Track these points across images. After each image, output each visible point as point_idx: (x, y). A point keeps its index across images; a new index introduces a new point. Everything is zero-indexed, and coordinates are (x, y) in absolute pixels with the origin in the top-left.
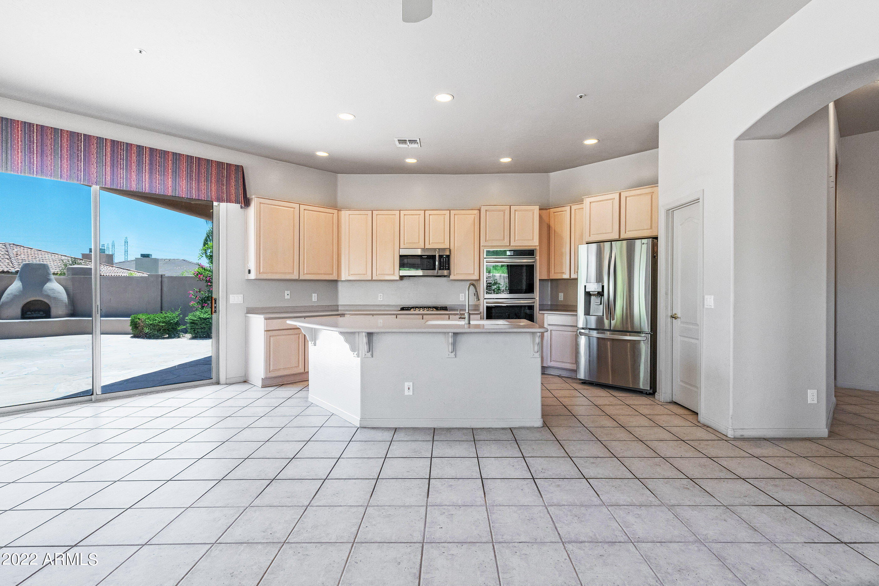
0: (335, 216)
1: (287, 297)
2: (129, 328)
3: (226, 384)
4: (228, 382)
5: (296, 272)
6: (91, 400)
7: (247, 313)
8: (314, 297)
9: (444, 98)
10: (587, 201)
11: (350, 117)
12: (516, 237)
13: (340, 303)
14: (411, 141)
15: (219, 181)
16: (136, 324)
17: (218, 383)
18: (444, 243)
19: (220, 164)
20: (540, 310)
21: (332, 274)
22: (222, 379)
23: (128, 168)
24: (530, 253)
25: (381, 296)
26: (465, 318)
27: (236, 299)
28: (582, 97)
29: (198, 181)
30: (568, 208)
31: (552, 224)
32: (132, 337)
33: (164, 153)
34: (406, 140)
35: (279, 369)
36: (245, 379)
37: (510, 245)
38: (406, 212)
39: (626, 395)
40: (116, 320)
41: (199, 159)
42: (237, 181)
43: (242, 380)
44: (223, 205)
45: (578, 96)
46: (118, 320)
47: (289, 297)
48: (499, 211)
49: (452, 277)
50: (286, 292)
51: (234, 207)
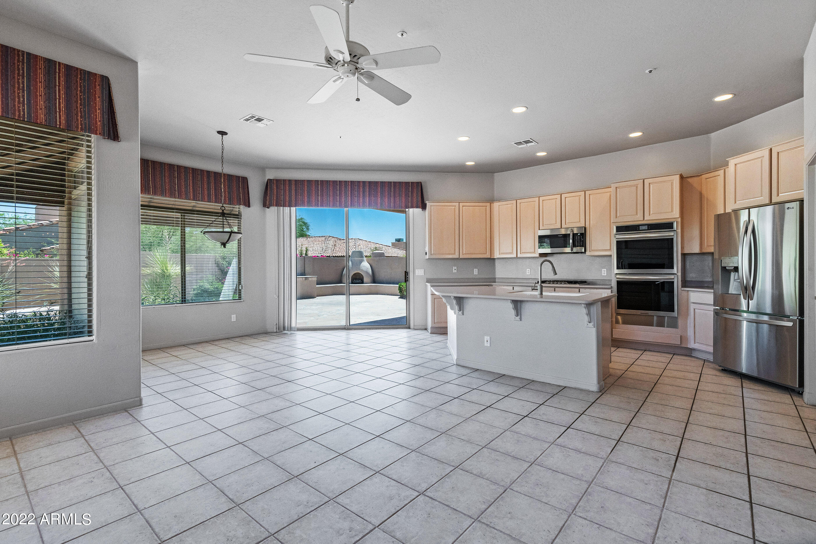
0: (488, 208)
1: (454, 271)
2: (398, 292)
3: (414, 329)
4: (415, 328)
5: (457, 253)
6: (345, 328)
7: (427, 282)
8: (476, 272)
9: (519, 110)
10: (732, 162)
11: (467, 139)
12: (651, 210)
13: (497, 276)
14: (527, 142)
15: (407, 195)
16: (401, 289)
17: (409, 328)
18: (580, 222)
19: (407, 183)
20: (682, 287)
21: (486, 253)
22: (412, 326)
23: (359, 197)
24: (669, 226)
25: (528, 271)
26: (537, 289)
27: (420, 272)
28: (651, 72)
29: (395, 197)
30: (721, 172)
31: (704, 192)
32: (399, 298)
33: (376, 183)
34: (521, 142)
35: (441, 322)
36: (426, 328)
37: (644, 220)
38: (544, 198)
39: (763, 389)
40: (393, 286)
41: (395, 183)
42: (417, 193)
43: (423, 328)
44: (411, 210)
45: (647, 71)
46: (394, 286)
47: (456, 271)
48: (631, 186)
49: (588, 253)
50: (454, 268)
51: (418, 211)
